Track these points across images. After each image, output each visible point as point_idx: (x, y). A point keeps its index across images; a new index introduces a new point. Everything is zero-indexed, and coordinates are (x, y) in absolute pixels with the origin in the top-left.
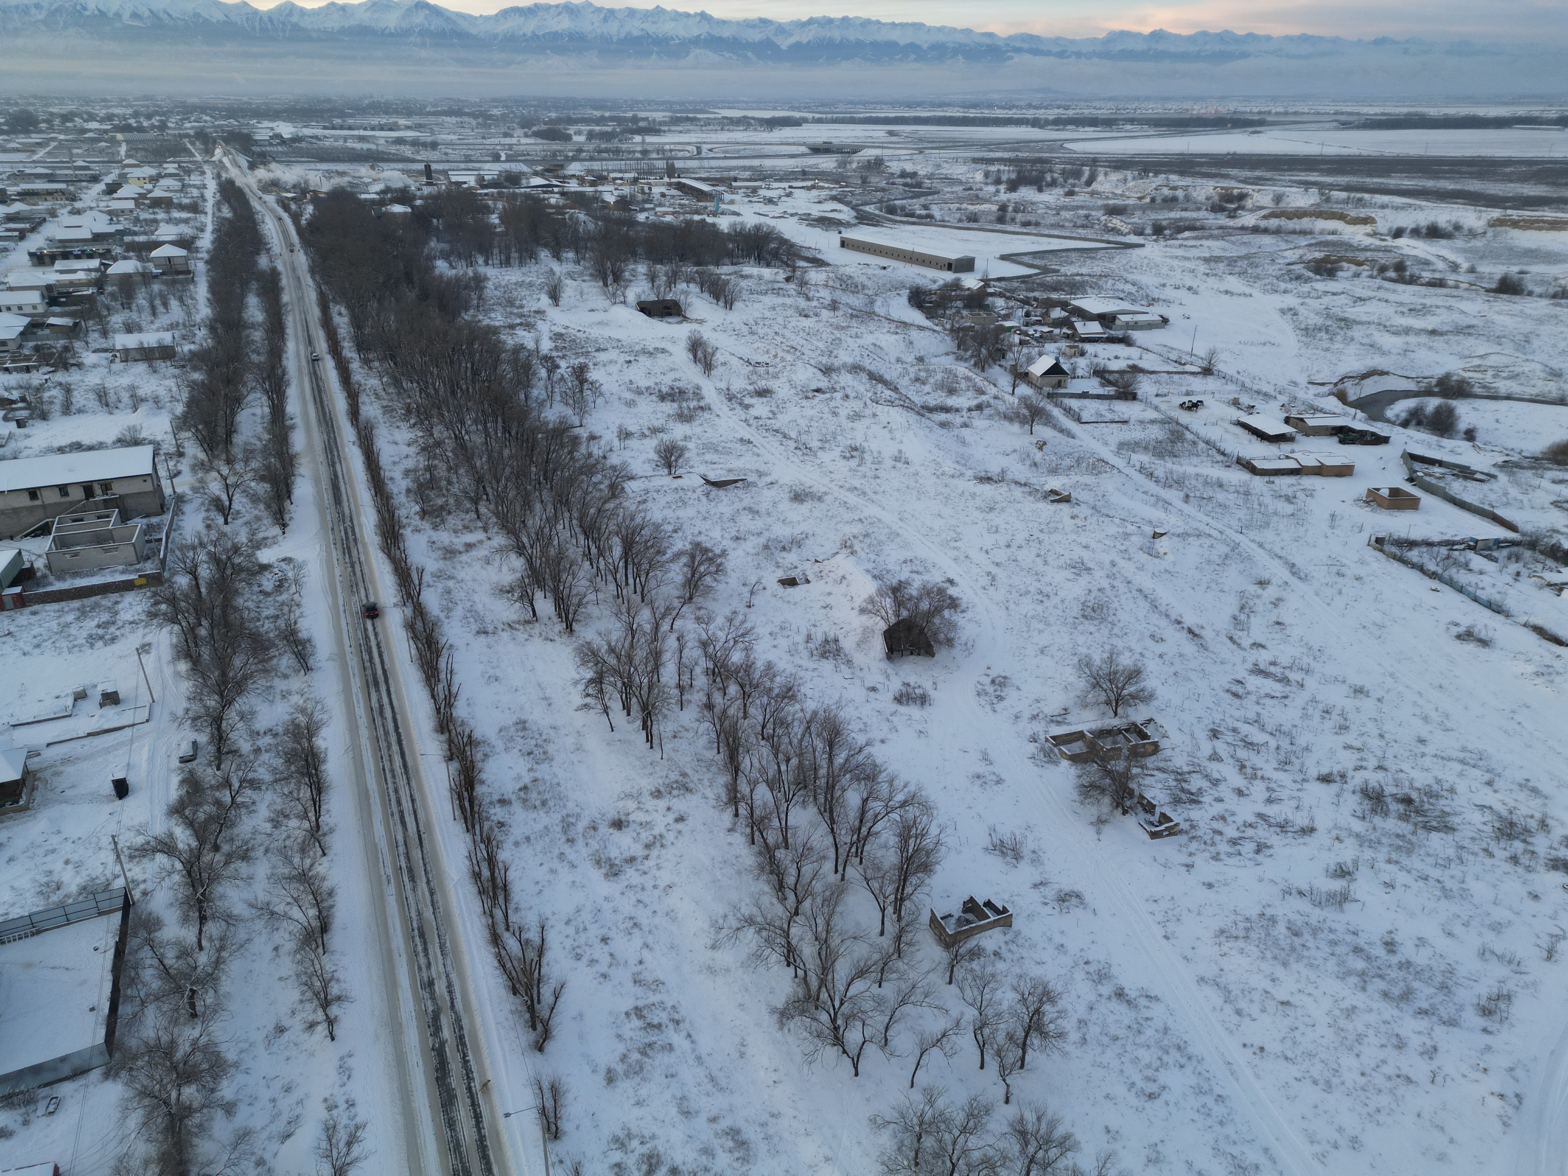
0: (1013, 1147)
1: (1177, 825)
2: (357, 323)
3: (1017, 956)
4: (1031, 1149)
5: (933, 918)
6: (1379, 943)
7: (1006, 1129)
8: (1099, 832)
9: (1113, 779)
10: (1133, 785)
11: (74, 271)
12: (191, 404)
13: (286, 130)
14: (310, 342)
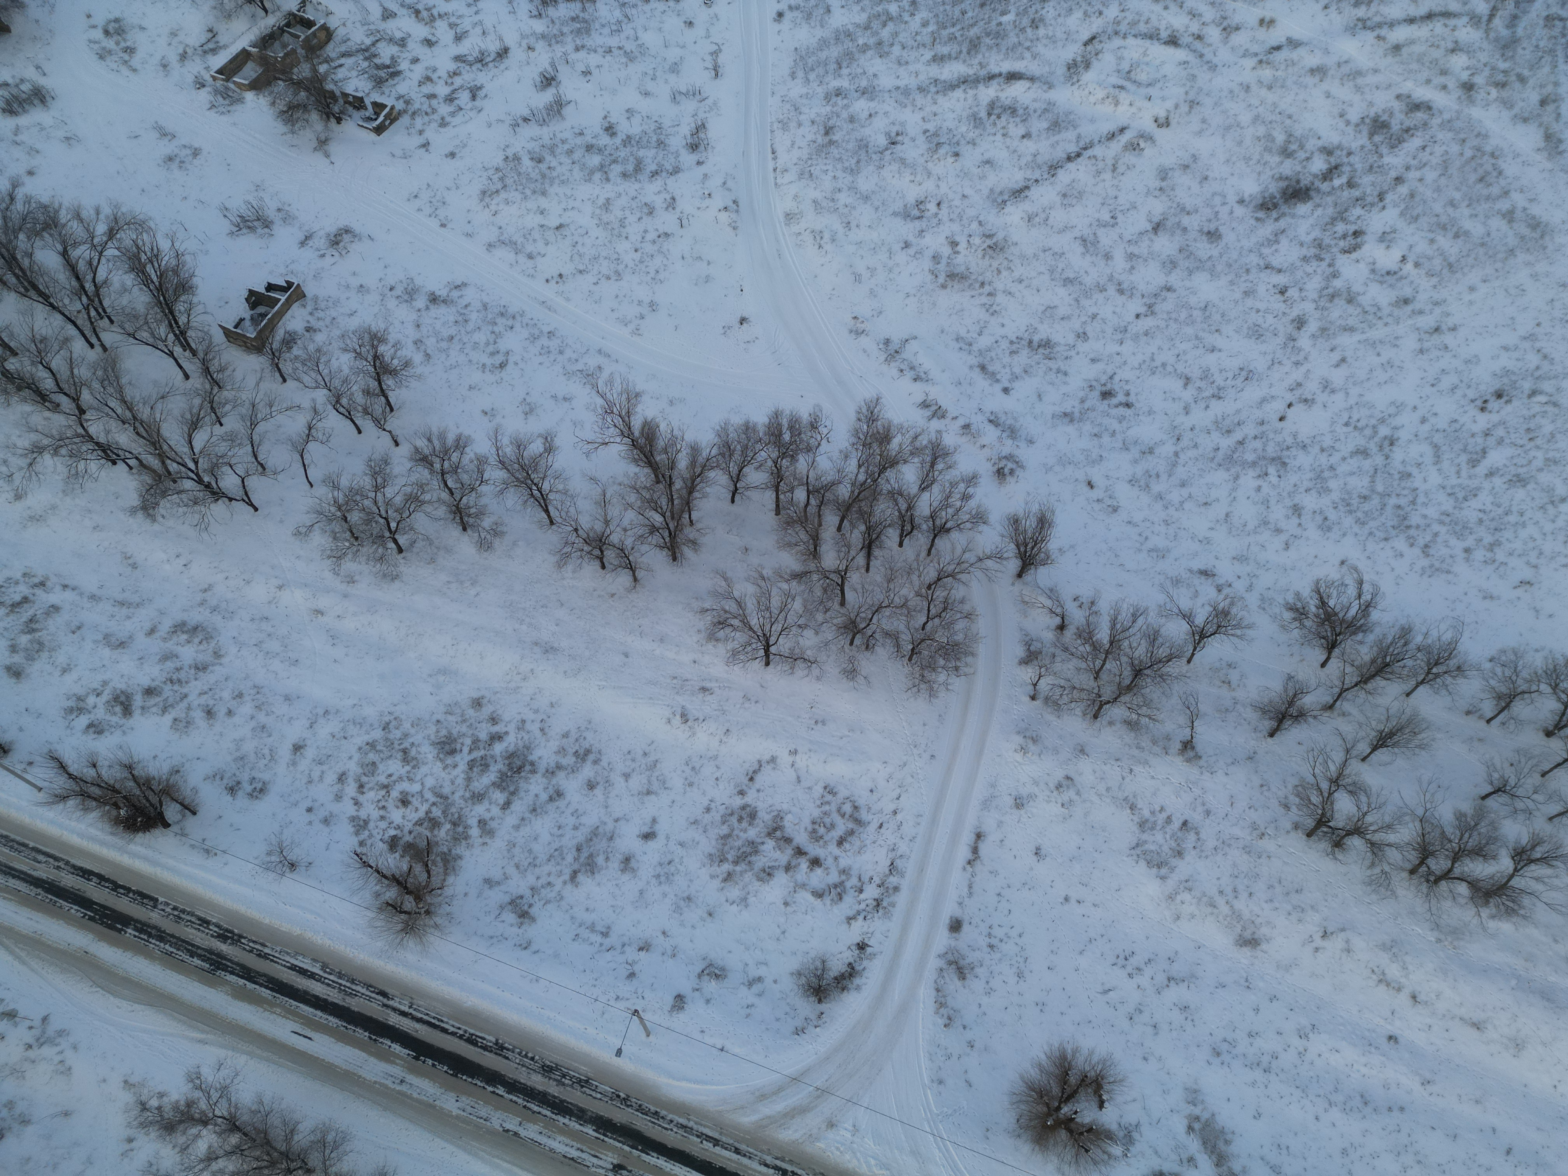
0: (423, 473)
1: (393, 108)
3: (328, 320)
4: (437, 466)
5: (227, 332)
6: (601, 132)
7: (409, 465)
8: (327, 156)
9: (307, 89)
10: (330, 86)
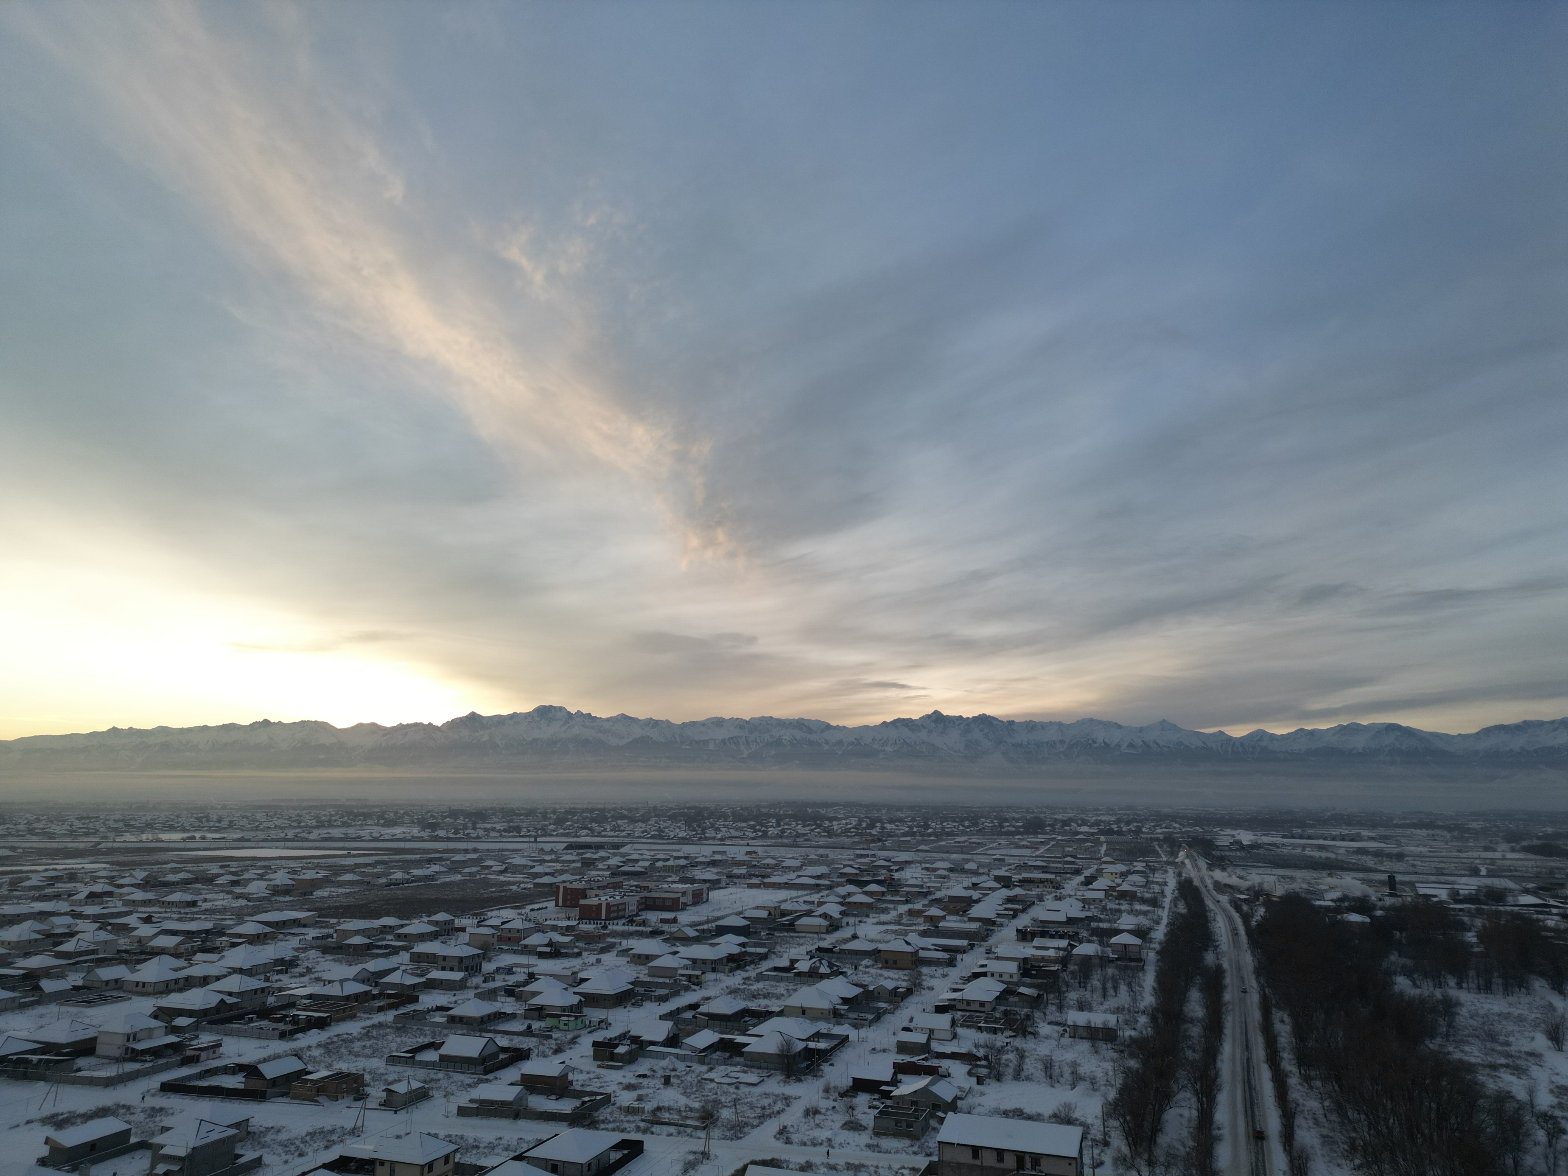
2: (1300, 1033)
11: (1047, 948)
12: (1124, 1091)
13: (1246, 837)
14: (1247, 1047)
